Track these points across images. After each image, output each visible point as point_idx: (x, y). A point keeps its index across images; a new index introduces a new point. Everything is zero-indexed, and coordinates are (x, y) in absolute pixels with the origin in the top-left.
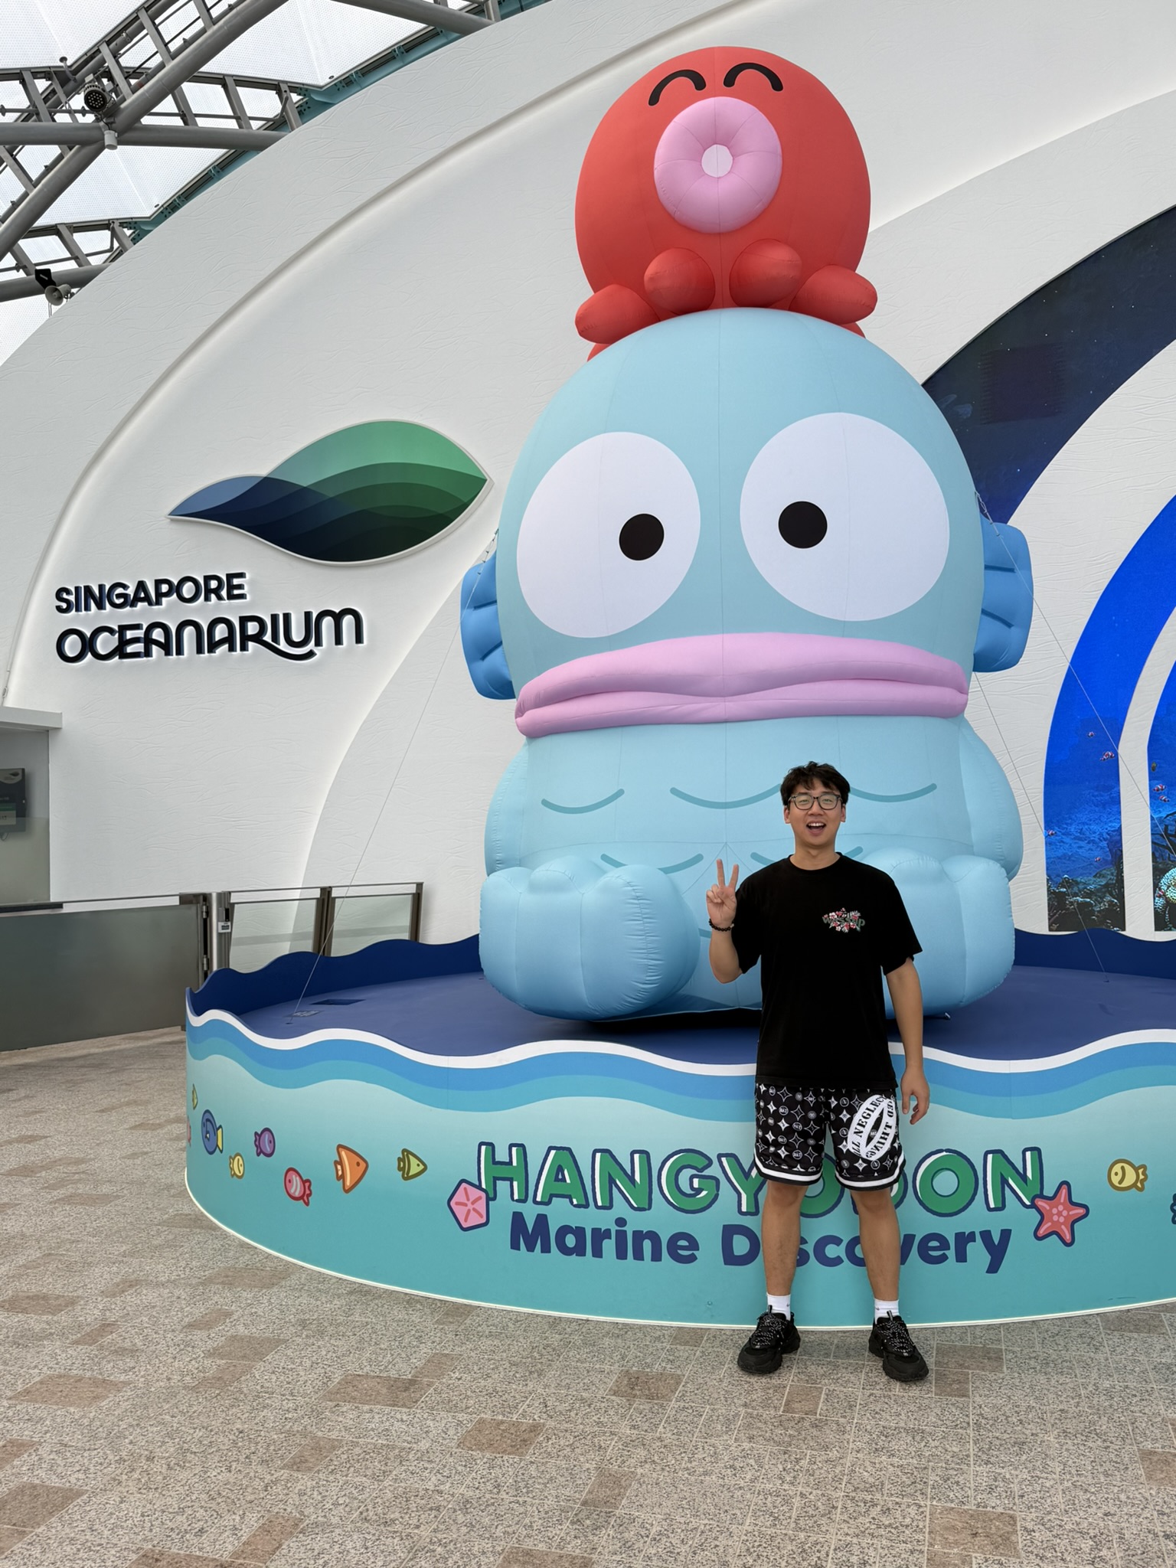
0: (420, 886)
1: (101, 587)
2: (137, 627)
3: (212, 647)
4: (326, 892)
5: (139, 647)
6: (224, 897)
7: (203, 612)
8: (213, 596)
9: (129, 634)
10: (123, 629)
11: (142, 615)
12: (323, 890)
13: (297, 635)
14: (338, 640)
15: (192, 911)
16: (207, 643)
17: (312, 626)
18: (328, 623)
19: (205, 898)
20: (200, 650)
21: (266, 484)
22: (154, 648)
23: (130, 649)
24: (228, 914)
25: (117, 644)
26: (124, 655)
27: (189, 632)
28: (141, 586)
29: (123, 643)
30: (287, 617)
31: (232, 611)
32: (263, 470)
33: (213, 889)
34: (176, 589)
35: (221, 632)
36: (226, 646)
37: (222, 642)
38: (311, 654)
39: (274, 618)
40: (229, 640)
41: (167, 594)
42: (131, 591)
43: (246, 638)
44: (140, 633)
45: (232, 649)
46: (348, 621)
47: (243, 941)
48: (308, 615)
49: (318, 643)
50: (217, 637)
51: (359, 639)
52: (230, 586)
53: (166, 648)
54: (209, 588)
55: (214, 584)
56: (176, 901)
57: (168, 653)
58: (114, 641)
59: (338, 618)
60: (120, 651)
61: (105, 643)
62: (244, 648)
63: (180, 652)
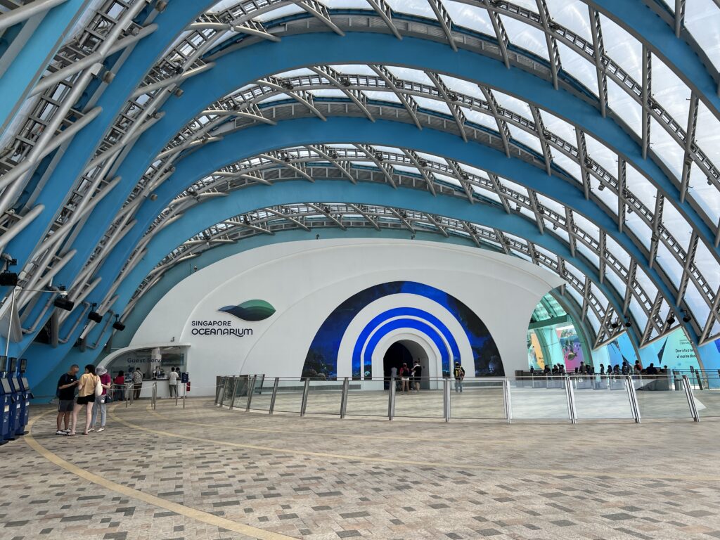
1: (202, 322)
2: (209, 329)
3: (224, 334)
5: (209, 333)
7: (223, 327)
8: (225, 325)
10: (206, 329)
11: (210, 327)
13: (241, 332)
14: (248, 334)
17: (244, 332)
18: (246, 331)
20: (221, 334)
21: (236, 307)
22: (212, 333)
23: (207, 333)
27: (219, 331)
28: (210, 322)
30: (239, 329)
31: (229, 328)
32: (236, 305)
34: (217, 323)
36: (227, 334)
38: (243, 336)
39: (236, 329)
42: (208, 323)
43: (231, 332)
46: (250, 331)
48: (243, 329)
49: (244, 334)
50: (225, 332)
51: (252, 334)
52: (229, 323)
53: (215, 333)
54: (224, 323)
58: (204, 331)
59: (248, 330)
60: (205, 333)
61: (202, 332)
62: (230, 334)
63: (217, 334)
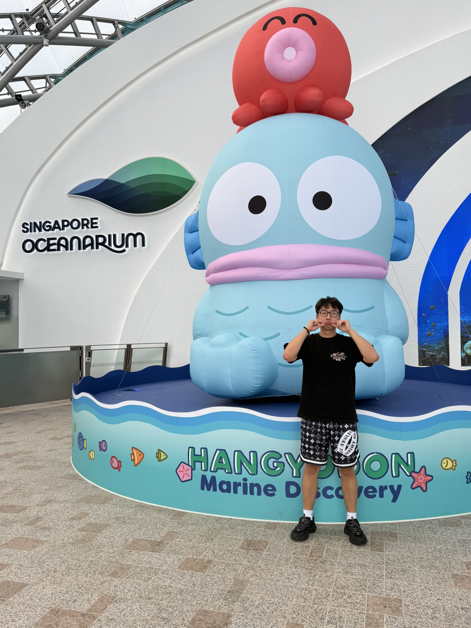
0: (166, 344)
1: (40, 223)
2: (55, 239)
3: (85, 247)
4: (129, 346)
5: (55, 247)
6: (88, 347)
7: (81, 233)
8: (85, 227)
9: (51, 242)
10: (49, 239)
11: (57, 234)
12: (128, 345)
13: (119, 243)
14: (135, 245)
15: (75, 353)
16: (82, 246)
17: (125, 239)
18: (131, 238)
19: (81, 348)
20: (80, 249)
21: (107, 182)
22: (61, 247)
23: (52, 248)
24: (90, 354)
25: (46, 245)
26: (49, 250)
27: (75, 241)
28: (56, 222)
29: (49, 245)
30: (115, 235)
31: (93, 233)
32: (106, 177)
33: (84, 344)
34: (70, 224)
35: (88, 241)
36: (90, 247)
37: (88, 245)
38: (124, 251)
39: (110, 236)
40: (91, 245)
41: (67, 226)
42: (52, 225)
43: (98, 244)
44: (56, 241)
45: (92, 248)
46: (139, 238)
47: (95, 365)
48: (123, 235)
49: (127, 246)
50: (87, 244)
51: (143, 245)
52: (92, 223)
53: (66, 247)
54: (84, 224)
55: (85, 222)
56: (69, 349)
57: (67, 249)
58: (45, 244)
59: (135, 236)
61: (42, 245)
62: (97, 248)
63: (71, 249)
